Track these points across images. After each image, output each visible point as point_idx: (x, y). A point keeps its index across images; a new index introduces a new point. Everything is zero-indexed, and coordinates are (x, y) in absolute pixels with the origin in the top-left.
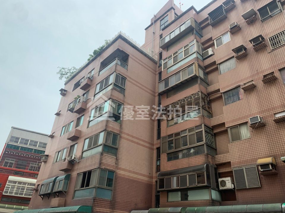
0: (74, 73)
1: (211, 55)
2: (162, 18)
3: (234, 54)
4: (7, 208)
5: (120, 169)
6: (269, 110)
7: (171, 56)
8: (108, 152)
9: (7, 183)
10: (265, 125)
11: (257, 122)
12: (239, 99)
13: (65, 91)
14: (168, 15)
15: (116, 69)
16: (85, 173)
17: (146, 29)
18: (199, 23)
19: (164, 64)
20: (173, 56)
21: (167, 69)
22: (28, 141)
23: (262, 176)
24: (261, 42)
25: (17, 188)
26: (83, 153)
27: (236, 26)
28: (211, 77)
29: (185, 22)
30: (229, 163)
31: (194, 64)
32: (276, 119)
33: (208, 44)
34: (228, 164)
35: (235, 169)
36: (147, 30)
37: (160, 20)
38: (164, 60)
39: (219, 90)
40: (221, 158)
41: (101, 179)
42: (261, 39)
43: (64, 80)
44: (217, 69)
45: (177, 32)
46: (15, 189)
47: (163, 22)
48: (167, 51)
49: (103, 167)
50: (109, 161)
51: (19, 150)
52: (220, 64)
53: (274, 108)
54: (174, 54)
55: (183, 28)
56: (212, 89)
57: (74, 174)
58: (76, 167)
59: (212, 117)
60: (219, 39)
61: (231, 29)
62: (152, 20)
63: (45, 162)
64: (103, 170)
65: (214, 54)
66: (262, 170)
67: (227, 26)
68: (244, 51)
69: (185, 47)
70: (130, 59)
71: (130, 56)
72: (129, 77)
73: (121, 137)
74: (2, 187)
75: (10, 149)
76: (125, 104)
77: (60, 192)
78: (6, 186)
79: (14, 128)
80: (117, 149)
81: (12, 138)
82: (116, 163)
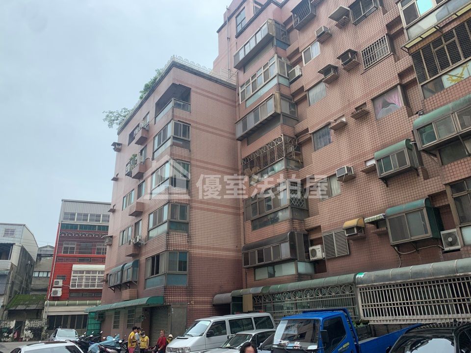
0: (128, 117)
1: (299, 77)
2: (237, 13)
3: (322, 76)
4: (79, 305)
5: (195, 247)
6: (359, 157)
7: (249, 81)
8: (176, 230)
9: (72, 275)
10: (355, 177)
11: (343, 176)
12: (330, 142)
13: (119, 144)
14: (244, 8)
15: (173, 116)
16: (153, 258)
17: (218, 32)
18: (284, 23)
19: (241, 93)
20: (251, 82)
21: (246, 101)
22: (87, 215)
23: (351, 241)
24: (351, 60)
25: (87, 279)
26: (149, 232)
27: (324, 32)
28: (301, 108)
29: (261, 28)
30: (320, 226)
31: (273, 96)
32: (367, 168)
33: (295, 59)
34: (318, 229)
35: (325, 234)
36: (220, 33)
37: (235, 16)
38: (241, 87)
39: (307, 130)
40: (311, 222)
41: (171, 263)
42: (350, 56)
43: (116, 127)
44: (305, 98)
45: (252, 45)
46: (84, 280)
47: (239, 19)
48: (244, 72)
49: (172, 249)
50: (179, 240)
51: (78, 229)
52: (308, 90)
53: (364, 154)
54: (252, 78)
55: (259, 38)
56: (300, 127)
57: (143, 259)
58: (144, 251)
59: (302, 167)
60: (307, 51)
61: (318, 37)
62: (225, 15)
63: (110, 245)
64: (172, 253)
65: (302, 75)
66: (347, 235)
67: (312, 32)
68: (332, 73)
69: (264, 67)
70: (192, 94)
71: (193, 89)
72: (194, 122)
73: (191, 207)
74: (67, 280)
75: (66, 231)
76: (193, 162)
77: (130, 282)
78: (72, 278)
79: (65, 201)
80: (187, 224)
81: (65, 214)
82: (188, 242)
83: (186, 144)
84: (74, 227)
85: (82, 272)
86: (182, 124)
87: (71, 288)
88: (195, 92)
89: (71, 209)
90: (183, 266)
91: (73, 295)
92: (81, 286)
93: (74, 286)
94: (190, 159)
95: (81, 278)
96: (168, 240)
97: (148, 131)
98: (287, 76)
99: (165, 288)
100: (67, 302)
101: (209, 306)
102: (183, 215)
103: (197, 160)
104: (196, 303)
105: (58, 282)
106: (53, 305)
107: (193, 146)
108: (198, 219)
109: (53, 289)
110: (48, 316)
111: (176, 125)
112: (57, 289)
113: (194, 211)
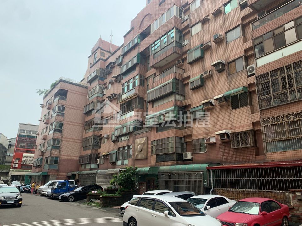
1: (105, 94)
2: (95, 53)
4: (25, 171)
5: (62, 155)
8: (55, 149)
9: (23, 158)
11: (106, 137)
15: (58, 103)
16: (47, 158)
17: (89, 58)
19: (88, 94)
20: (91, 91)
22: (31, 131)
25: (29, 160)
26: (47, 147)
30: (100, 153)
33: (105, 86)
35: (100, 156)
41: (51, 161)
45: (92, 76)
47: (95, 56)
49: (52, 156)
50: (55, 153)
51: (27, 138)
54: (92, 89)
57: (44, 157)
58: (45, 155)
60: (108, 85)
63: (36, 149)
64: (52, 158)
66: (103, 157)
69: (95, 87)
70: (68, 92)
71: (69, 91)
72: (67, 105)
73: (62, 140)
74: (20, 160)
75: (21, 137)
76: (65, 122)
77: (38, 166)
78: (23, 159)
79: (21, 124)
80: (60, 146)
81: (21, 130)
82: (59, 153)
83: (63, 115)
84: (25, 136)
85: (27, 157)
86: (62, 106)
87: (22, 164)
88: (69, 92)
89: (24, 128)
90: (56, 162)
91: (23, 167)
92: (27, 163)
93: (24, 163)
94: (64, 121)
95: (27, 160)
96: (51, 152)
97: (51, 105)
98: (102, 93)
99: (48, 169)
100: (20, 170)
101: (65, 177)
102: (58, 144)
103: (67, 121)
104: (60, 175)
105: (16, 161)
106: (14, 171)
107: (65, 115)
108: (64, 145)
109: (14, 164)
110: (11, 176)
111: (59, 107)
112: (16, 164)
113: (63, 142)
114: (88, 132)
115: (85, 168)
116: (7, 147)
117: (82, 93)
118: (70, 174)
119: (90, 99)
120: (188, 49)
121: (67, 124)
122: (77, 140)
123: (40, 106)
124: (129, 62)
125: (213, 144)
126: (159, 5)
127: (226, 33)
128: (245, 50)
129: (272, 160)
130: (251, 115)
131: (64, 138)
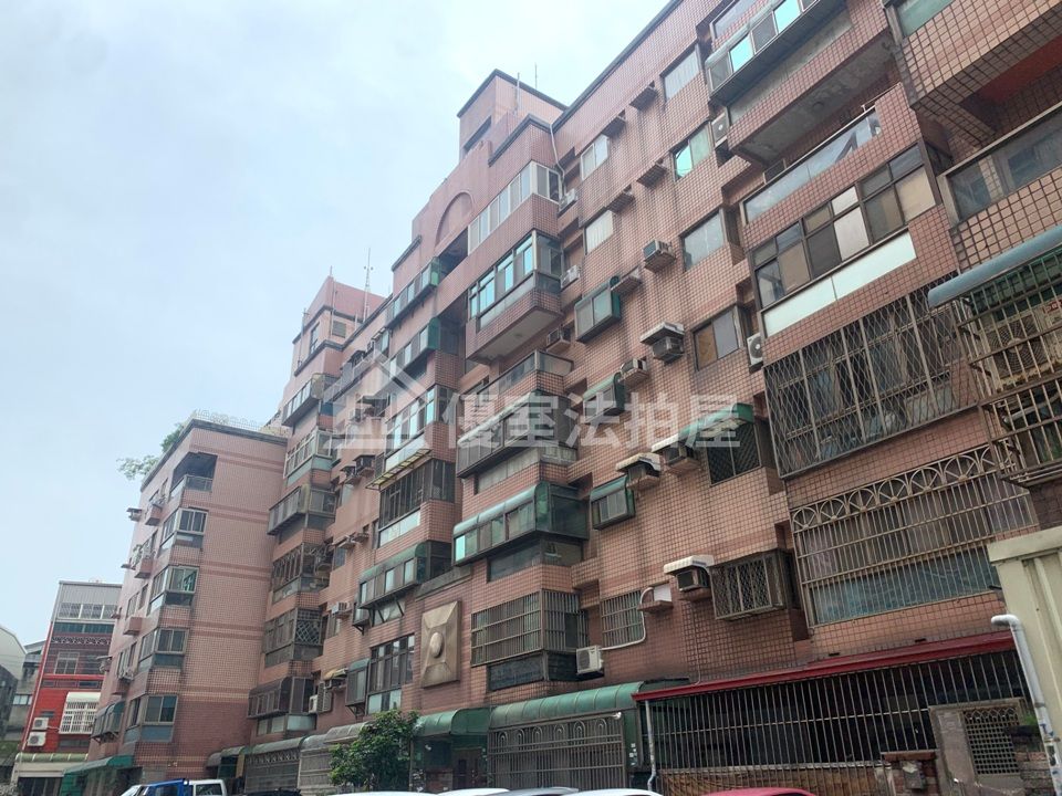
2: (312, 327)
4: (72, 761)
7: (294, 450)
8: (164, 665)
9: (66, 710)
13: (137, 511)
15: (183, 501)
16: (136, 700)
17: (293, 343)
19: (287, 462)
20: (296, 451)
21: (288, 477)
22: (100, 608)
25: (89, 717)
26: (139, 662)
29: (305, 386)
30: (321, 671)
38: (288, 453)
40: (316, 665)
45: (299, 402)
46: (84, 719)
47: (313, 338)
48: (294, 432)
49: (153, 692)
50: (167, 679)
51: (83, 632)
52: (340, 486)
54: (297, 446)
55: (305, 397)
56: (325, 535)
57: (129, 699)
63: (108, 671)
64: (154, 698)
69: (307, 438)
70: (218, 463)
71: (220, 456)
72: (212, 506)
73: (191, 633)
74: (55, 719)
75: (63, 633)
76: (204, 567)
77: (108, 733)
78: (64, 715)
79: (64, 584)
80: (183, 656)
81: (64, 607)
82: (180, 682)
83: (197, 541)
84: (76, 627)
85: (82, 705)
86: (195, 511)
87: (61, 732)
88: (224, 460)
89: (74, 597)
90: (168, 714)
91: (64, 743)
92: (78, 728)
93: (66, 728)
94: (200, 562)
95: (79, 716)
96: (149, 680)
97: (161, 509)
98: (329, 456)
99: (137, 745)
100: (52, 756)
101: (200, 769)
102: (178, 646)
103: (211, 563)
104: (180, 764)
105: (41, 721)
106: (29, 761)
107: (206, 543)
108: (200, 650)
109: (32, 734)
110: (20, 778)
111: (185, 514)
112: (38, 734)
113: (195, 637)
114: (281, 599)
115: (269, 731)
116: (18, 673)
117: (268, 461)
118: (216, 758)
119: (292, 480)
120: (577, 295)
121: (210, 572)
122: (246, 628)
123: (129, 514)
124: (405, 347)
125: (663, 611)
126: (491, 163)
127: (683, 236)
128: (737, 286)
129: (832, 652)
130: (768, 499)
131: (201, 624)
